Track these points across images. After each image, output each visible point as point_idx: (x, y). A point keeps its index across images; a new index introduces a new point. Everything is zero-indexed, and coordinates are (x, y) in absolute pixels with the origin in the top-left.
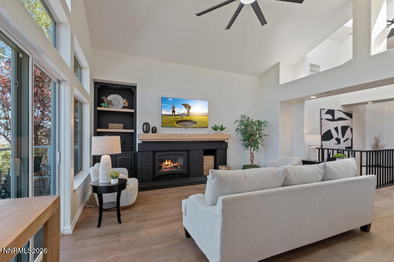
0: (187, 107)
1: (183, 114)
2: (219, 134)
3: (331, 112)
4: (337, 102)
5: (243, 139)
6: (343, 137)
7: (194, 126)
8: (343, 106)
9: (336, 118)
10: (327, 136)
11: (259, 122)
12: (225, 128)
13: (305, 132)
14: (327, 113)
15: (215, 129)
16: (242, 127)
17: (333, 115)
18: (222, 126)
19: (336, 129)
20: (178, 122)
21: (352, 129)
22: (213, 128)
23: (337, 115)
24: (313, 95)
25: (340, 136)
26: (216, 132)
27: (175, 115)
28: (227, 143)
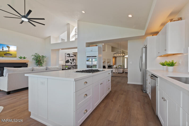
0: (8, 47)
1: (7, 51)
2: (23, 60)
3: (69, 54)
4: (71, 51)
5: (36, 62)
6: (73, 62)
7: (11, 56)
8: (73, 53)
9: (70, 56)
10: (67, 62)
11: (43, 56)
12: (26, 58)
13: (60, 60)
14: (67, 55)
15: (21, 58)
16: (36, 58)
17: (70, 55)
18: (24, 57)
19: (71, 60)
20: (5, 54)
21: (76, 60)
22: (19, 57)
23: (71, 55)
24: (60, 49)
25: (72, 62)
26: (21, 59)
27: (3, 51)
28: (28, 64)
